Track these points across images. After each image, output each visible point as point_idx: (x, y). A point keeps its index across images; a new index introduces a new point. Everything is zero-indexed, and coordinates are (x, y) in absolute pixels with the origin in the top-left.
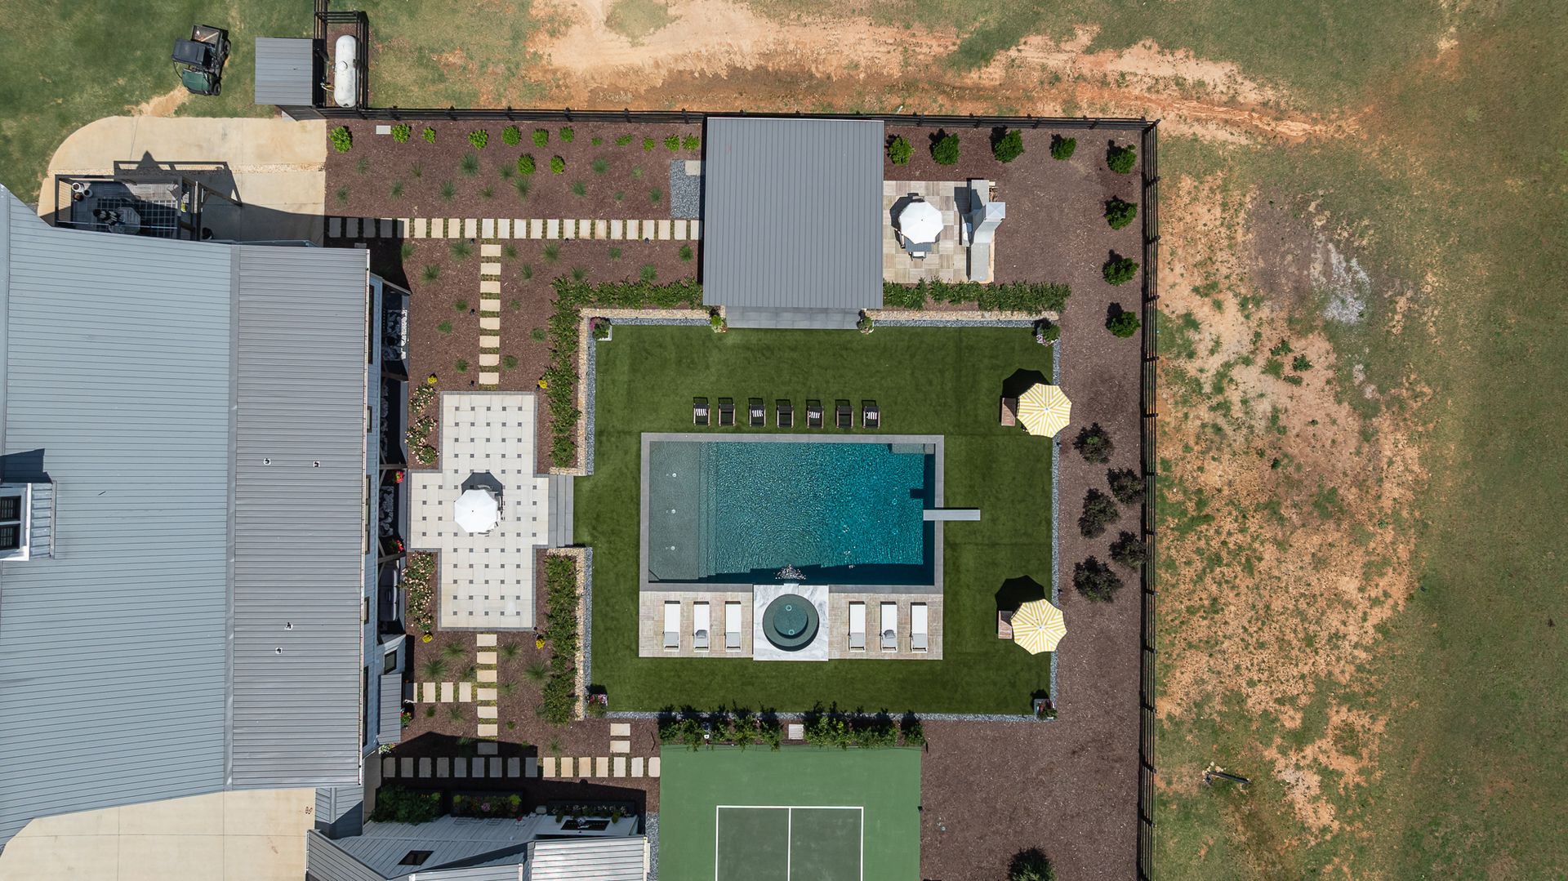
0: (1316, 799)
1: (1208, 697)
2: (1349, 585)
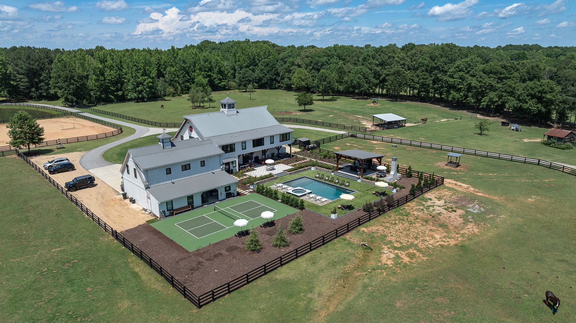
0: (390, 259)
1: (378, 233)
2: (438, 236)
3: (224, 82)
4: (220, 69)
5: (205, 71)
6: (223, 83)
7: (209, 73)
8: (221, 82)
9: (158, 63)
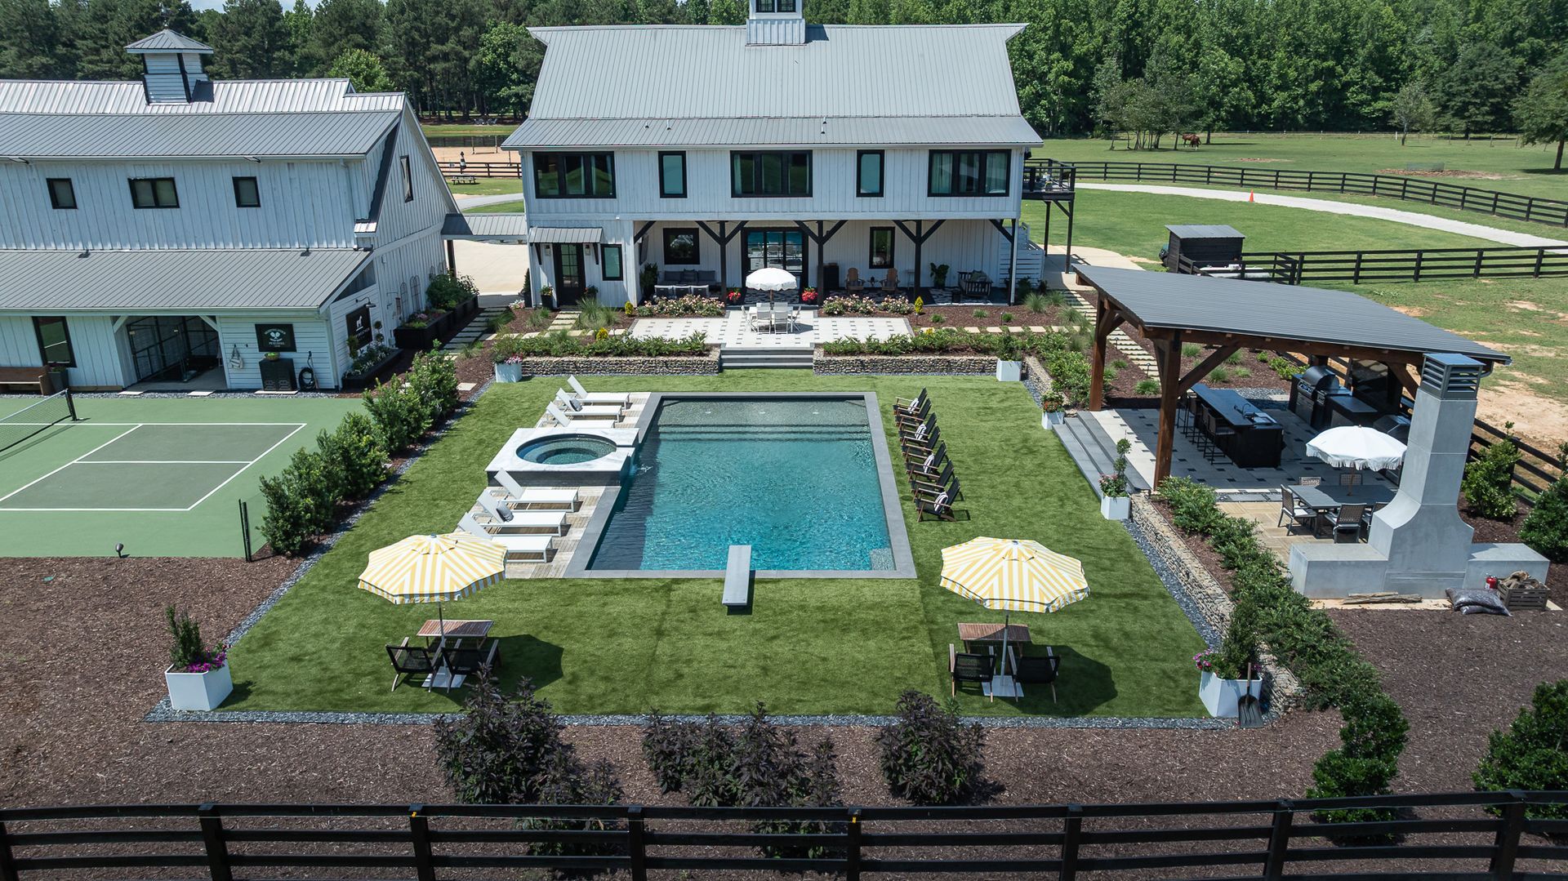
3: (1389, 100)
4: (1382, 48)
5: (1318, 56)
6: (1380, 104)
7: (1325, 64)
8: (1376, 99)
9: (1130, 17)
